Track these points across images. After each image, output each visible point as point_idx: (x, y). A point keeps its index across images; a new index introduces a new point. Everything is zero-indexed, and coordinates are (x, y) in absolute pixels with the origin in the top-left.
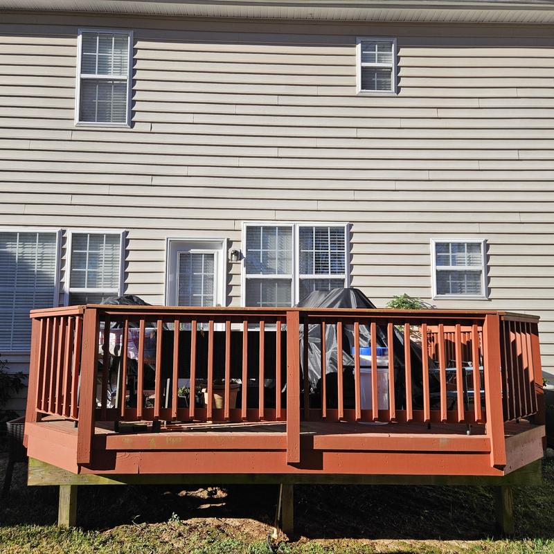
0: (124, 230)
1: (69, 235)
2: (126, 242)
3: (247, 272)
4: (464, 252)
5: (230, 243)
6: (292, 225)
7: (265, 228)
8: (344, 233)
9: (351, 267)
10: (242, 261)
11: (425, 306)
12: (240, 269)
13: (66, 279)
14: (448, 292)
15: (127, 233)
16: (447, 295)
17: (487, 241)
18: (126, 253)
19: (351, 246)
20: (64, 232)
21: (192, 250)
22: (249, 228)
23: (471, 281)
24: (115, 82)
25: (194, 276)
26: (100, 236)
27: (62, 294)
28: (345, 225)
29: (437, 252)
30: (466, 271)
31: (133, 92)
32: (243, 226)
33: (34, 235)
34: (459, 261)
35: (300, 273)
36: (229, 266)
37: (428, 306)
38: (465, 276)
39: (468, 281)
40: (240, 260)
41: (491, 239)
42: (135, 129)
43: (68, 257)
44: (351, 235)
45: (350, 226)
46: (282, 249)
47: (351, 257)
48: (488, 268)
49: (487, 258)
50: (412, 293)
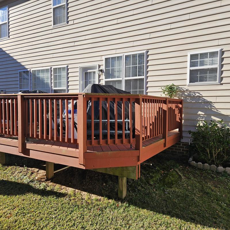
0: (67, 65)
1: (52, 69)
2: (68, 70)
3: (105, 78)
4: (208, 58)
5: (99, 66)
6: (122, 55)
7: (112, 58)
8: (144, 56)
9: (147, 72)
10: (104, 74)
11: (183, 90)
12: (103, 77)
13: (53, 85)
14: (197, 81)
15: (68, 66)
16: (196, 83)
17: (222, 49)
18: (68, 74)
19: (148, 62)
20: (51, 68)
21: (88, 71)
22: (106, 59)
23: (211, 74)
24: (63, 6)
25: (90, 81)
26: (61, 68)
27: (52, 90)
28: (144, 52)
29: (191, 60)
30: (208, 69)
31: (68, 9)
32: (104, 58)
33: (44, 70)
34: (206, 64)
35: (125, 77)
36: (99, 76)
37: (184, 89)
38: (208, 71)
39: (209, 75)
40: (103, 73)
41: (225, 48)
42: (69, 24)
43: (53, 77)
44: (148, 56)
45: (148, 52)
46: (120, 66)
47: (147, 67)
48: (222, 66)
49: (222, 60)
50: (176, 83)
